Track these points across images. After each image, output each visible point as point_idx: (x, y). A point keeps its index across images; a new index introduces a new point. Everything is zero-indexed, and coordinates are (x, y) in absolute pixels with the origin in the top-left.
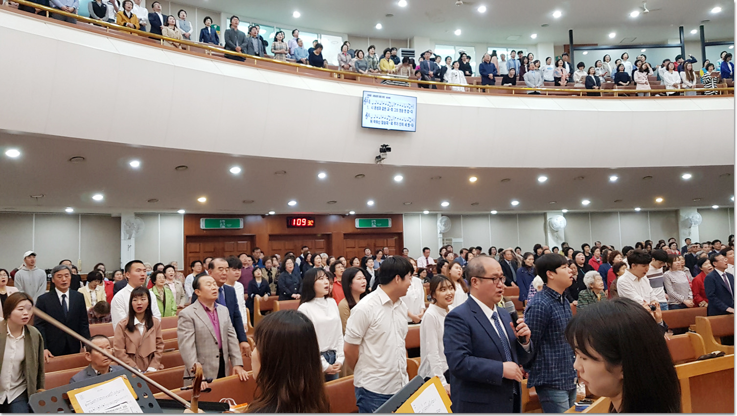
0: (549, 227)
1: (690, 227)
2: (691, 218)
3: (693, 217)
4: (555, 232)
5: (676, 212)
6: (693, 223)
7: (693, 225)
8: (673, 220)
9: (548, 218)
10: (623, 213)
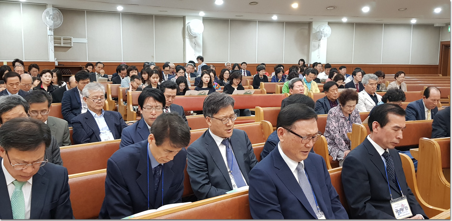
0: (187, 32)
1: (320, 40)
2: (322, 30)
3: (323, 29)
4: (193, 37)
5: (310, 24)
6: (323, 35)
7: (323, 37)
8: (306, 32)
9: (187, 22)
10: (262, 22)
